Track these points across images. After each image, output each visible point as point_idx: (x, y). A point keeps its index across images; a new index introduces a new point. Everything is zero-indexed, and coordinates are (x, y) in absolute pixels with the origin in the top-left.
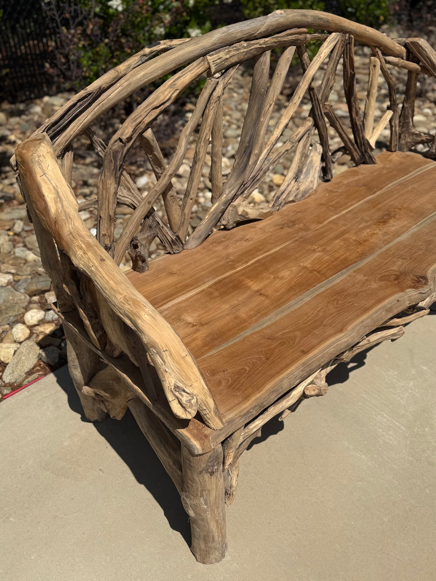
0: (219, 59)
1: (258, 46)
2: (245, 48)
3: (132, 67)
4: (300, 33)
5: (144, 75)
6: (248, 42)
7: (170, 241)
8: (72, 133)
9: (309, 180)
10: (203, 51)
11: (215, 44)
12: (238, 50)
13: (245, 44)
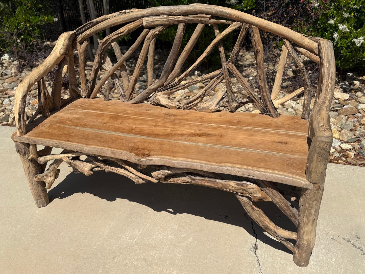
0: (148, 20)
1: (173, 19)
2: (165, 18)
3: (114, 16)
4: (205, 17)
5: (114, 20)
6: (168, 16)
7: (121, 94)
8: (85, 34)
9: (210, 103)
10: (142, 15)
11: (148, 14)
12: (161, 18)
13: (166, 16)
